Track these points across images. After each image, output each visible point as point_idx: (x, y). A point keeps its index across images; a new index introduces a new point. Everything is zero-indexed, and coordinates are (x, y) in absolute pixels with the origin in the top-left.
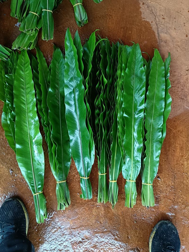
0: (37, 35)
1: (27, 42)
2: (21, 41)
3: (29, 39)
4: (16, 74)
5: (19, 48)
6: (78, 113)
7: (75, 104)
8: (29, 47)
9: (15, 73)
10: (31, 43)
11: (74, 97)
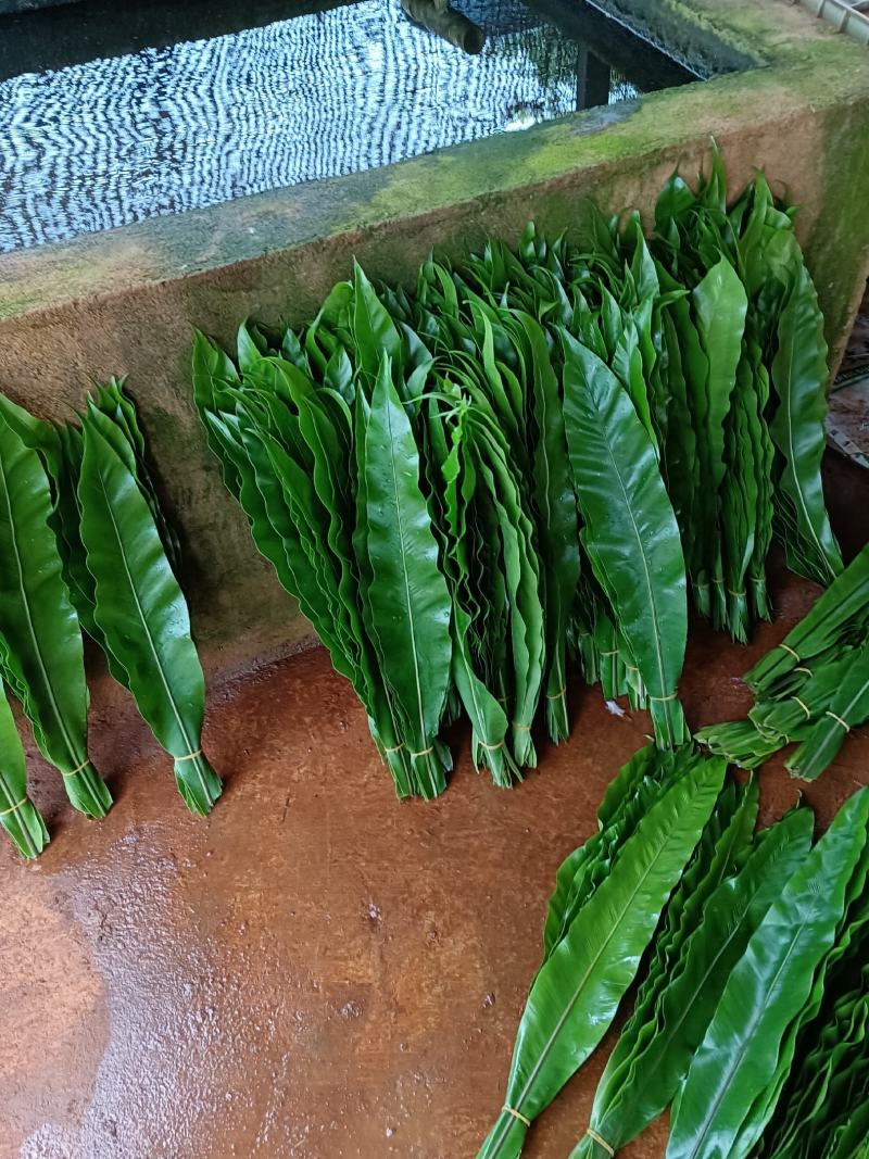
0: (777, 748)
1: (743, 747)
2: (730, 737)
3: (753, 745)
4: (671, 790)
5: (715, 745)
6: (774, 995)
7: (779, 963)
8: (742, 760)
9: (669, 787)
10: (752, 755)
11: (787, 946)
